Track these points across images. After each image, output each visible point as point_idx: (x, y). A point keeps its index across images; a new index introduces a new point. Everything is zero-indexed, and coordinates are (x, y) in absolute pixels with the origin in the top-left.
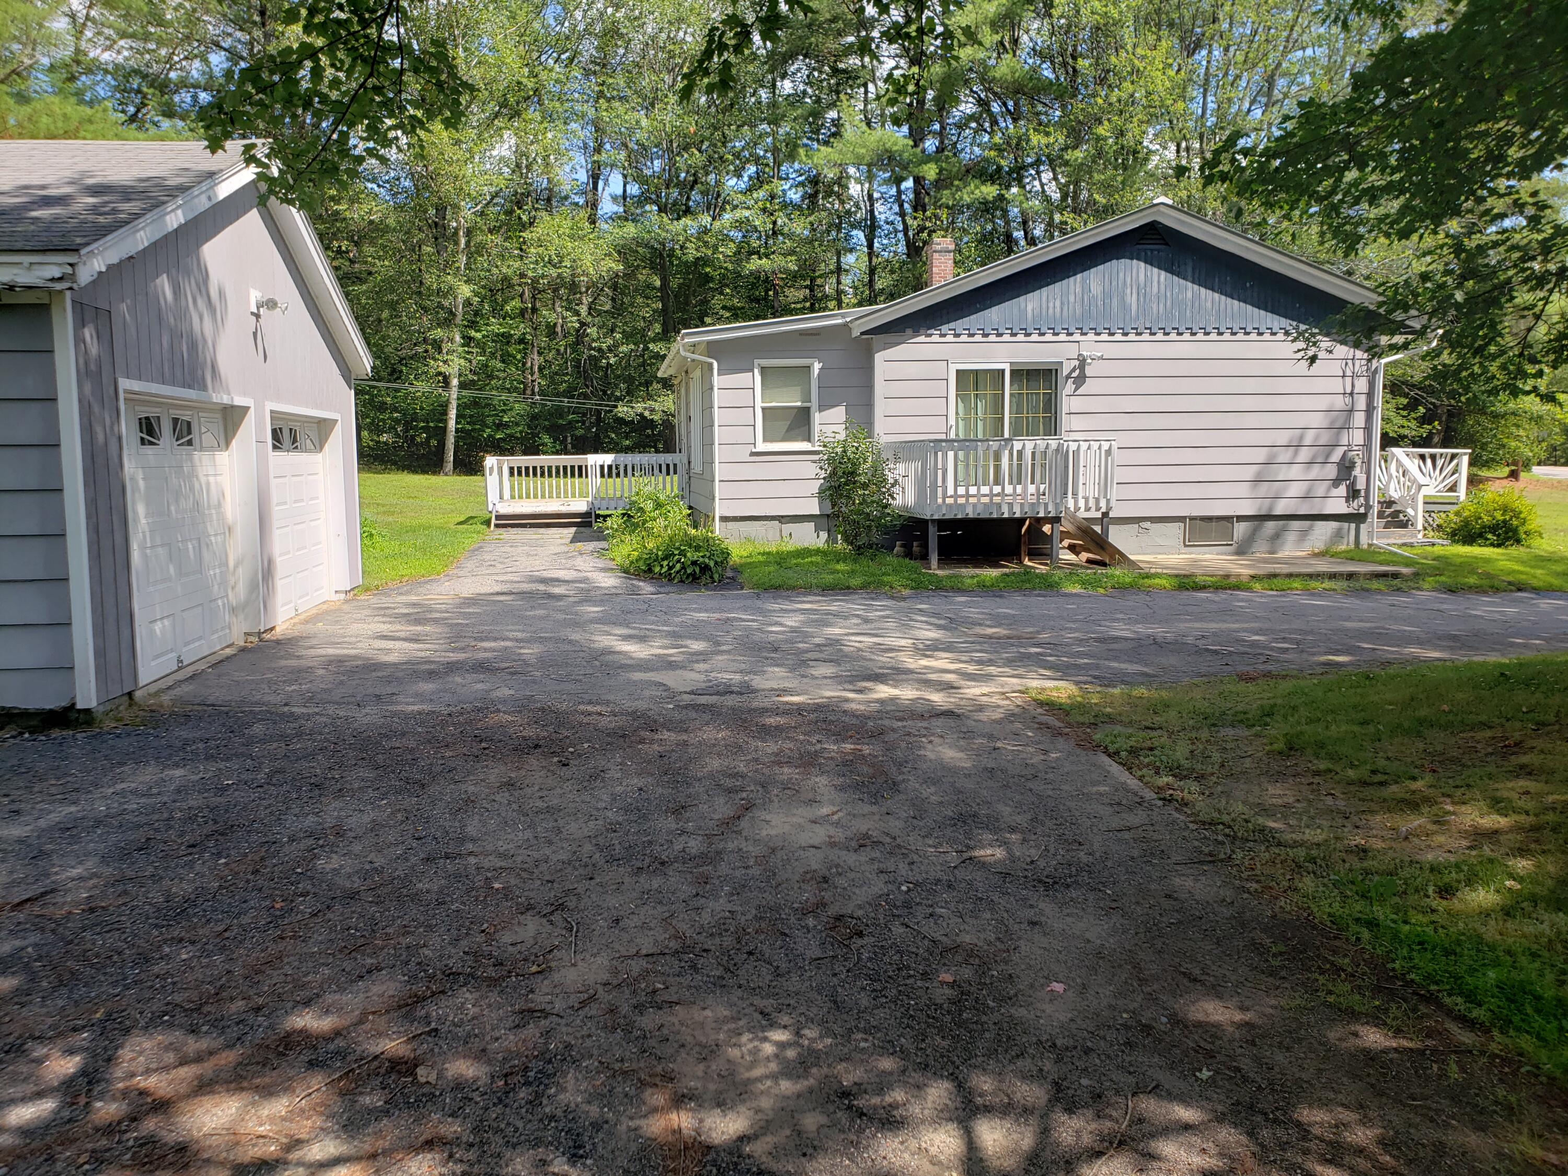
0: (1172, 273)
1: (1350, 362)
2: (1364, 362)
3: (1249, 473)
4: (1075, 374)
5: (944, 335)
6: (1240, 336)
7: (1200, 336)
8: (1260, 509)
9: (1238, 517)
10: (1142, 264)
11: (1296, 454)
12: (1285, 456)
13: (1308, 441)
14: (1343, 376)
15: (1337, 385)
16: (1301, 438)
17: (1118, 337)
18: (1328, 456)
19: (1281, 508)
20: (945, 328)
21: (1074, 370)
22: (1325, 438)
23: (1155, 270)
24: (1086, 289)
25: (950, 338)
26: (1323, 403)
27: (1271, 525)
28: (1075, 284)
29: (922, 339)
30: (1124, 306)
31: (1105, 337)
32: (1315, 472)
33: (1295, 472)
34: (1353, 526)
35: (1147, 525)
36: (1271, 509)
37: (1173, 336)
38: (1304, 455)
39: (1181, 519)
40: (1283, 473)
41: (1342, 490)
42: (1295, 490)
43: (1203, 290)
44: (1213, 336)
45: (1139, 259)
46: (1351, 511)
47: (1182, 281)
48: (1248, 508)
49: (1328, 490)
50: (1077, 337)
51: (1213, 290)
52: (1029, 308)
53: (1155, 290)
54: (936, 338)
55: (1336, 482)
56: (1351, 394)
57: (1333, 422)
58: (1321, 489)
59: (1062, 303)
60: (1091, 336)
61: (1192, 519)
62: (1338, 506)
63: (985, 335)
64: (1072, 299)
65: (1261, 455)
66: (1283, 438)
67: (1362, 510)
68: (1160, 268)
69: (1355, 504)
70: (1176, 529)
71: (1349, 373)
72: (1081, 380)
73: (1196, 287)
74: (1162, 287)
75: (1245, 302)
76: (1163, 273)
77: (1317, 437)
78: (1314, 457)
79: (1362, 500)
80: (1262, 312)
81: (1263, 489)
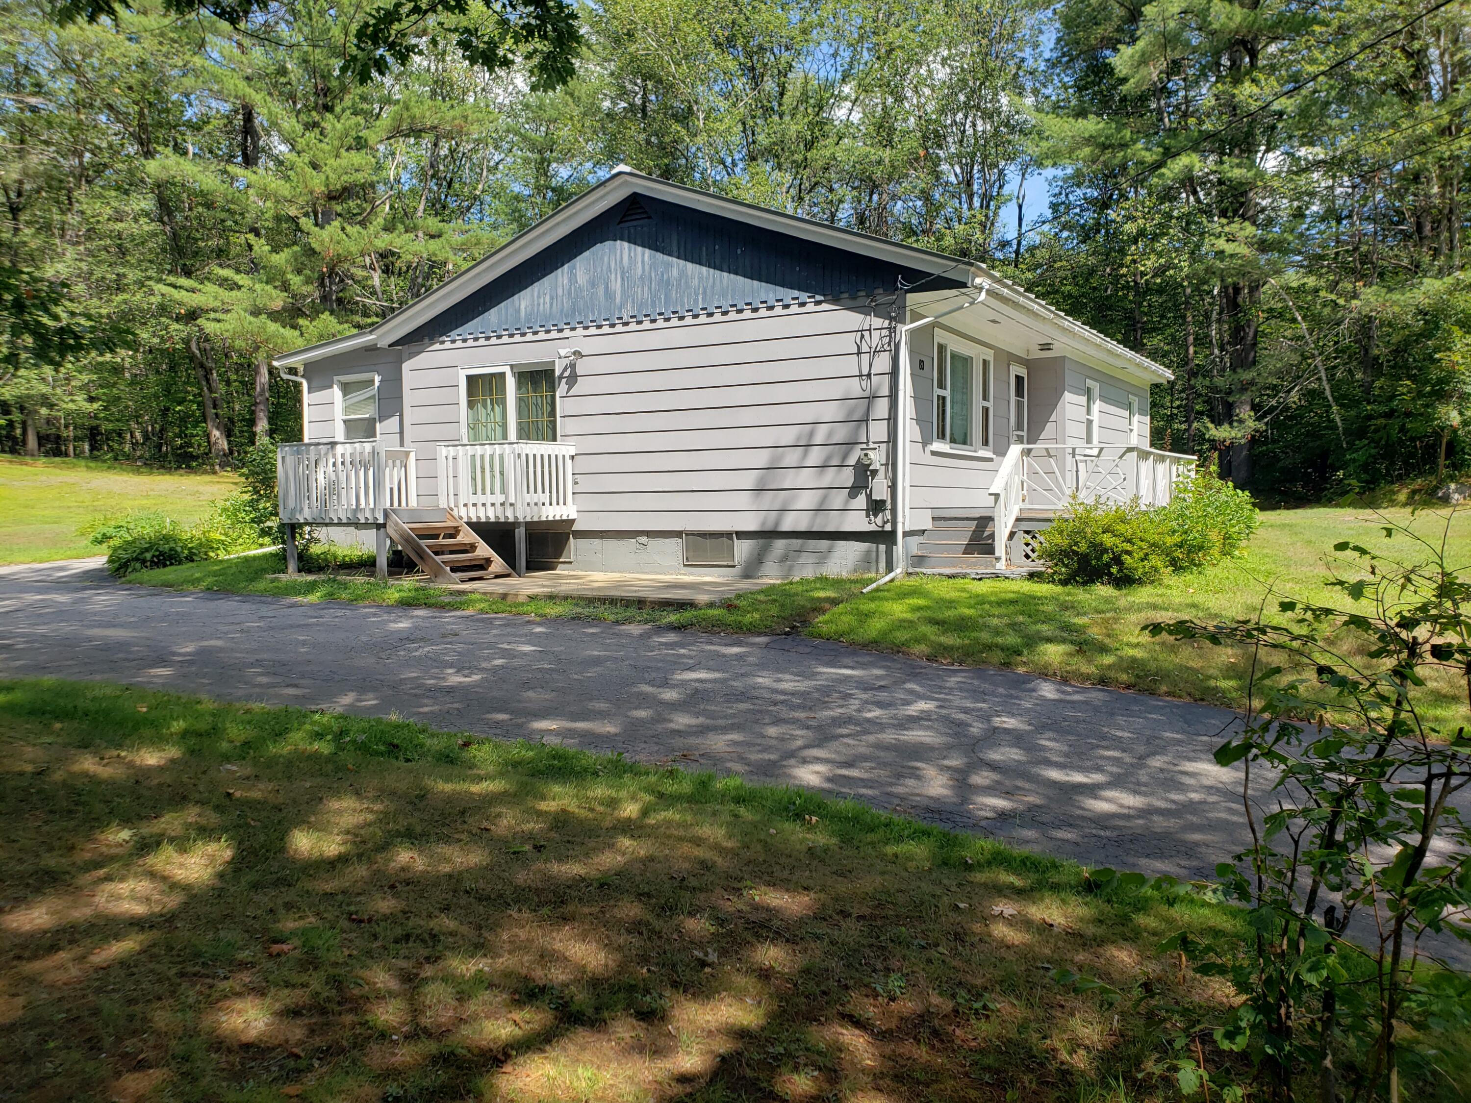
0: (657, 250)
1: (867, 334)
2: (885, 332)
3: (749, 480)
4: (566, 374)
5: (453, 341)
6: (732, 316)
7: (689, 320)
8: (763, 524)
9: (737, 533)
10: (626, 244)
11: (805, 455)
12: (792, 457)
13: (819, 439)
14: (859, 353)
15: (851, 366)
16: (811, 434)
17: (606, 329)
18: (845, 456)
19: (789, 523)
20: (454, 334)
21: (565, 370)
22: (841, 433)
23: (639, 249)
24: (573, 279)
25: (459, 344)
26: (837, 389)
27: (780, 545)
28: (561, 277)
29: (437, 346)
30: (609, 295)
31: (593, 331)
32: (829, 477)
33: (805, 478)
34: (882, 547)
35: (644, 539)
36: (777, 524)
37: (661, 323)
38: (816, 456)
39: (678, 534)
40: (789, 480)
41: (861, 501)
42: (807, 500)
43: (690, 265)
44: (703, 319)
45: (622, 239)
46: (873, 528)
47: (666, 258)
48: (751, 523)
49: (847, 502)
50: (567, 333)
51: (700, 264)
52: (523, 307)
53: (639, 271)
54: (448, 345)
55: (854, 492)
56: (869, 375)
57: (851, 412)
58: (838, 499)
59: (552, 298)
60: (580, 331)
61: (689, 534)
62: (858, 522)
63: (488, 338)
64: (560, 292)
65: (762, 458)
66: (788, 436)
67: (888, 527)
68: (643, 246)
69: (879, 520)
70: (675, 546)
71: (865, 348)
72: (573, 379)
73: (682, 262)
74: (647, 267)
75: (736, 274)
76: (647, 251)
77: (830, 434)
78: (829, 458)
79: (888, 513)
80: (756, 283)
81: (768, 500)
